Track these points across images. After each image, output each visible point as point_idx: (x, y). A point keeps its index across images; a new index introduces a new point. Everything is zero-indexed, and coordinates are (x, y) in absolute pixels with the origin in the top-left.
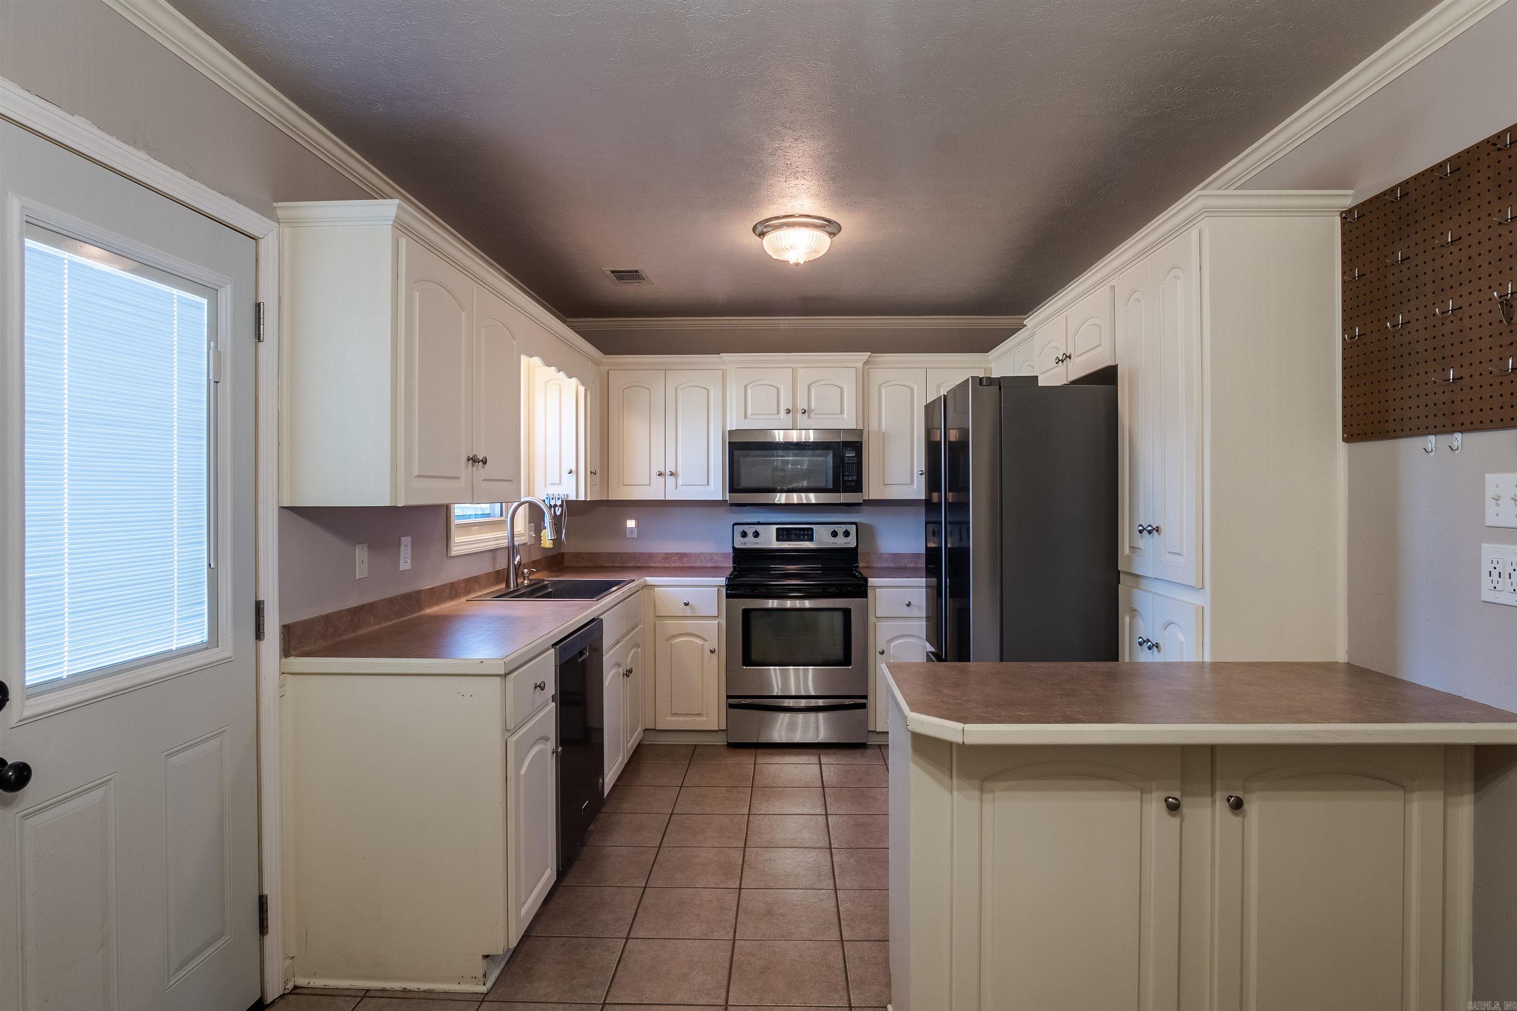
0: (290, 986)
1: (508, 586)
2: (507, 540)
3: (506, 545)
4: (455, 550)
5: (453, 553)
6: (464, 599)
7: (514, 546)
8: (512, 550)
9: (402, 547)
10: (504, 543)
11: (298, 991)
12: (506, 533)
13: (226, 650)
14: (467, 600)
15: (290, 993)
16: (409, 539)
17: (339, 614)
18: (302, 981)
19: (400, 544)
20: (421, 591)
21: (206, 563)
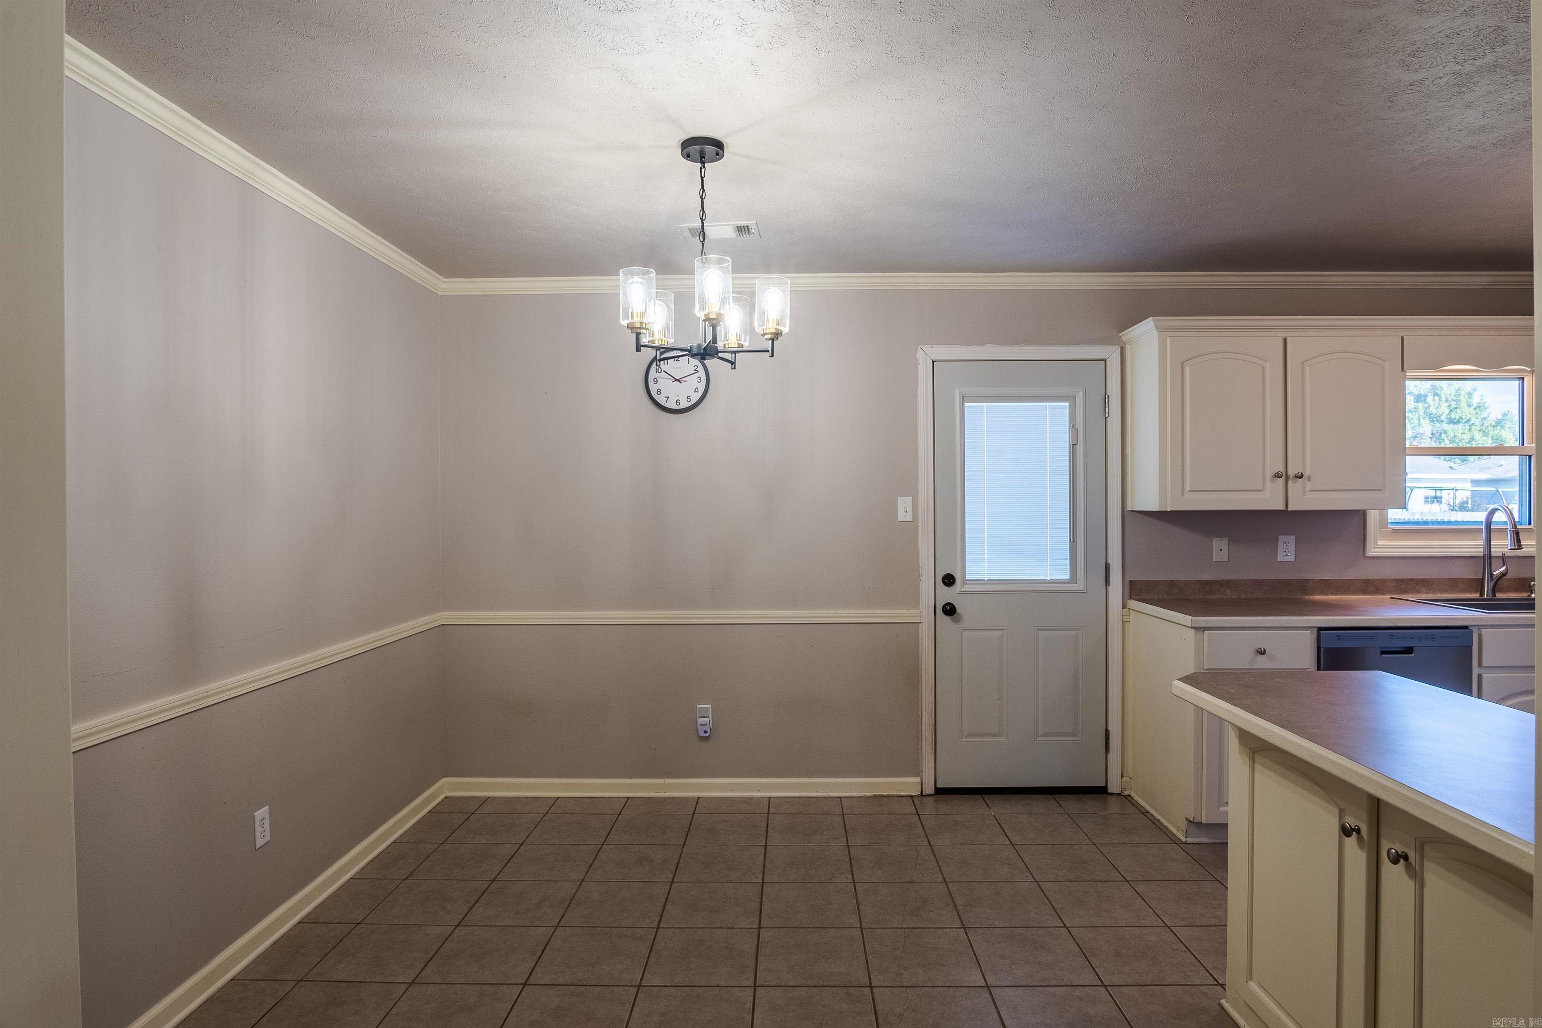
0: (1126, 793)
1: (1482, 594)
2: (1482, 550)
3: (1481, 554)
4: (1372, 551)
5: (1370, 553)
6: (1388, 597)
7: (1490, 557)
8: (1488, 558)
9: (1280, 544)
10: (1480, 552)
11: (1129, 798)
12: (1481, 542)
13: (1080, 586)
14: (1391, 598)
15: (1124, 796)
16: (1292, 538)
17: (1187, 583)
18: (1132, 795)
19: (1277, 541)
20: (1307, 581)
21: (1068, 539)
